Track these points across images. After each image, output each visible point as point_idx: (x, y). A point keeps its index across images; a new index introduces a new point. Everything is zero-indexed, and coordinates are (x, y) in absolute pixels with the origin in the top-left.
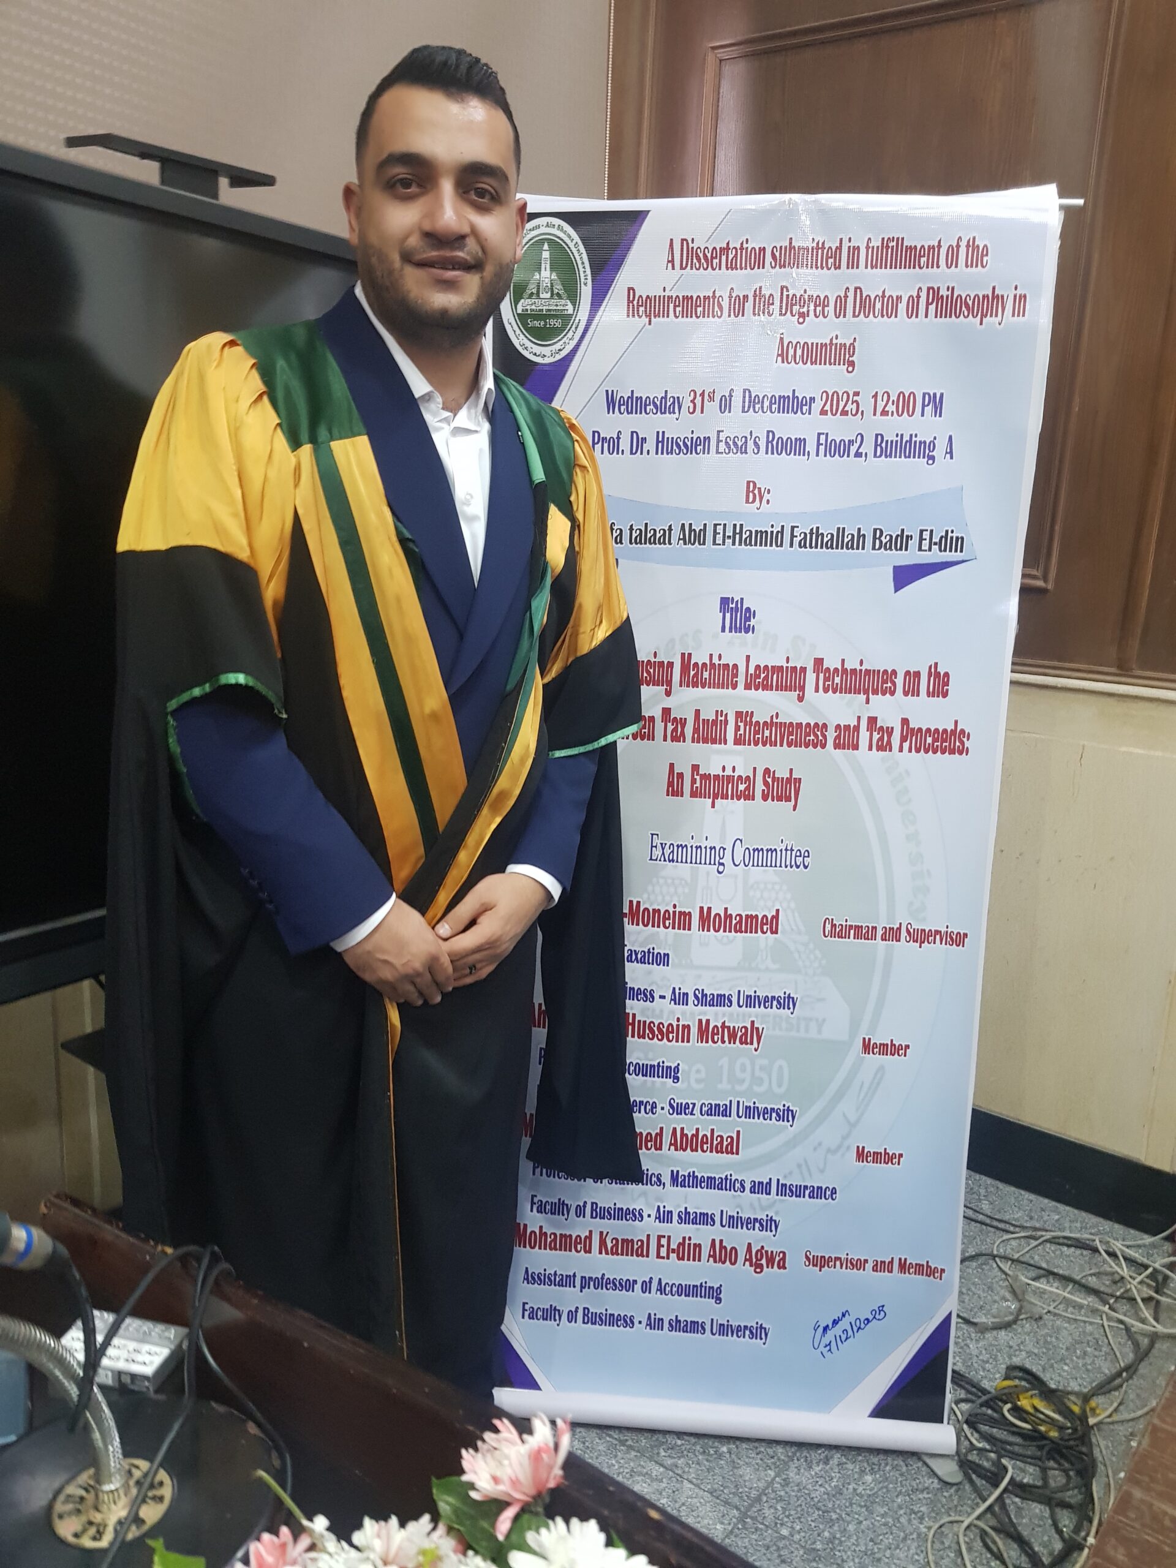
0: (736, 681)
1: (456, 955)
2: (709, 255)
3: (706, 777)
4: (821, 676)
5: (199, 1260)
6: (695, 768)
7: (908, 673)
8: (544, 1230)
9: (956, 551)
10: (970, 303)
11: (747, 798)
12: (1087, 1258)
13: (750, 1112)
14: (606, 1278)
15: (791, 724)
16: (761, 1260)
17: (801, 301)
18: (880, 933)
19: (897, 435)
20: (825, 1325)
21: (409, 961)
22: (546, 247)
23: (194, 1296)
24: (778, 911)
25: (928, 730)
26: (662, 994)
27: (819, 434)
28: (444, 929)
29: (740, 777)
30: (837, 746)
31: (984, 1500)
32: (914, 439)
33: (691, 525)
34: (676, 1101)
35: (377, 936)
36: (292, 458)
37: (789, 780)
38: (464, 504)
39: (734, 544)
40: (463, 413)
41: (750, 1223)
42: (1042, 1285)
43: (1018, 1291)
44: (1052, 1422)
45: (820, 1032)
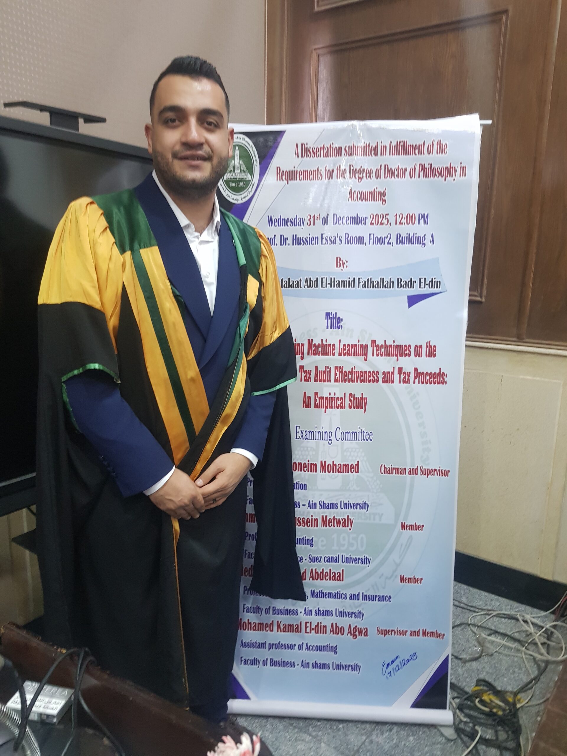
0: (335, 352)
1: (205, 495)
2: (315, 151)
3: (321, 398)
4: (375, 348)
5: (79, 656)
6: (316, 394)
7: (416, 346)
8: (250, 621)
9: (437, 287)
10: (440, 171)
11: (342, 408)
12: (514, 624)
13: (348, 560)
14: (281, 643)
15: (361, 372)
16: (356, 632)
17: (360, 172)
18: (408, 471)
19: (407, 234)
20: (388, 663)
21: (181, 499)
22: (237, 148)
23: (77, 674)
24: (358, 462)
25: (427, 373)
26: (304, 504)
27: (370, 235)
28: (200, 482)
29: (338, 398)
30: (384, 382)
31: (468, 747)
32: (415, 236)
33: (310, 278)
34: (312, 556)
35: (165, 488)
36: (121, 258)
37: (361, 399)
38: (206, 277)
39: (331, 287)
40: (205, 233)
41: (350, 614)
42: (492, 638)
43: (482, 642)
44: (499, 707)
45: (380, 520)
